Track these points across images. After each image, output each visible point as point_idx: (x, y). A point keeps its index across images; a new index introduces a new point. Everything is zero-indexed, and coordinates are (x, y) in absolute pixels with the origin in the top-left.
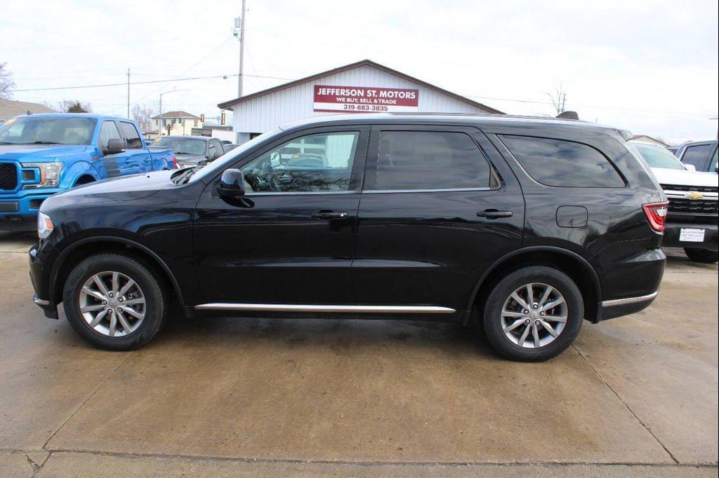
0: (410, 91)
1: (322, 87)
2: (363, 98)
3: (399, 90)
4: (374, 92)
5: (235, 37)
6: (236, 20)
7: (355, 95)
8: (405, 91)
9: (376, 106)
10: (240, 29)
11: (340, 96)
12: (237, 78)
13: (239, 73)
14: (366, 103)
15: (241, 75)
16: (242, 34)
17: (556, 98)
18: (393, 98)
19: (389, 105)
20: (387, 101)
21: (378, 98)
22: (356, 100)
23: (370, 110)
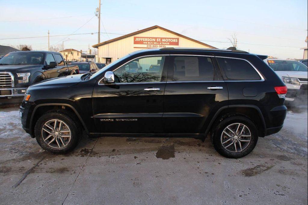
0: (175, 39)
1: (137, 38)
2: (155, 42)
3: (171, 38)
5: (96, 16)
6: (96, 9)
7: (151, 41)
9: (160, 45)
10: (98, 13)
12: (97, 34)
14: (156, 44)
15: (99, 33)
16: (99, 15)
17: (233, 41)
18: (168, 42)
19: (166, 45)
20: (165, 43)
21: (162, 42)
22: (152, 43)
23: (158, 47)
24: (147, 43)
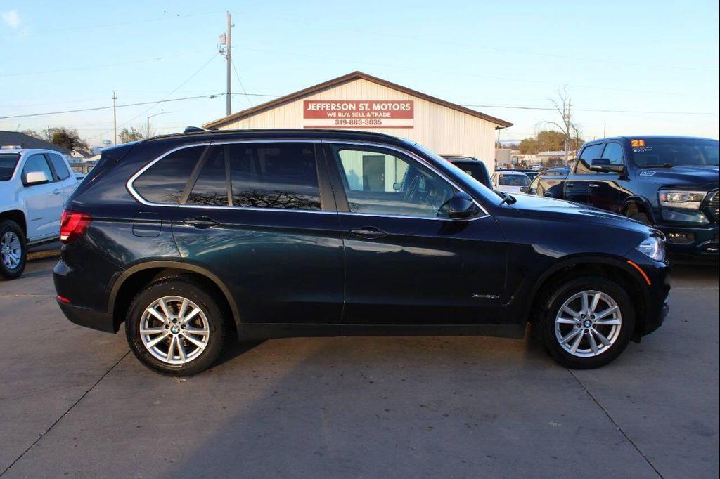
0: (405, 102)
1: (312, 102)
2: (355, 111)
3: (393, 102)
5: (220, 55)
6: (221, 37)
7: (347, 109)
9: (369, 120)
10: (226, 46)
11: (331, 111)
12: (225, 97)
13: (226, 92)
14: (358, 117)
15: (229, 93)
16: (229, 51)
18: (387, 111)
19: (383, 118)
20: (381, 115)
21: (371, 111)
22: (348, 114)
23: (364, 124)
24: (335, 114)
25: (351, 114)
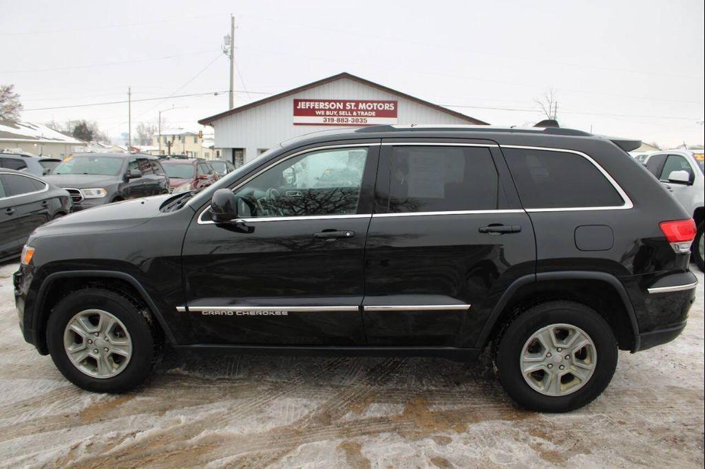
0: (389, 102)
1: (301, 101)
2: (342, 110)
3: (378, 102)
4: (353, 104)
5: (224, 55)
6: (225, 37)
7: (335, 107)
8: (384, 102)
9: (355, 118)
10: (230, 46)
11: (319, 110)
12: (228, 94)
13: (229, 90)
14: (345, 116)
15: (231, 91)
16: (232, 52)
17: (547, 105)
18: (372, 110)
19: (369, 116)
20: (366, 113)
21: (357, 110)
22: (335, 112)
23: (350, 123)
24: (323, 113)
25: (338, 113)
